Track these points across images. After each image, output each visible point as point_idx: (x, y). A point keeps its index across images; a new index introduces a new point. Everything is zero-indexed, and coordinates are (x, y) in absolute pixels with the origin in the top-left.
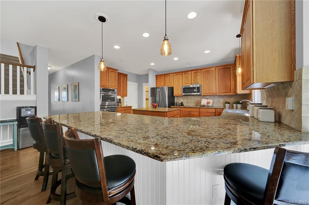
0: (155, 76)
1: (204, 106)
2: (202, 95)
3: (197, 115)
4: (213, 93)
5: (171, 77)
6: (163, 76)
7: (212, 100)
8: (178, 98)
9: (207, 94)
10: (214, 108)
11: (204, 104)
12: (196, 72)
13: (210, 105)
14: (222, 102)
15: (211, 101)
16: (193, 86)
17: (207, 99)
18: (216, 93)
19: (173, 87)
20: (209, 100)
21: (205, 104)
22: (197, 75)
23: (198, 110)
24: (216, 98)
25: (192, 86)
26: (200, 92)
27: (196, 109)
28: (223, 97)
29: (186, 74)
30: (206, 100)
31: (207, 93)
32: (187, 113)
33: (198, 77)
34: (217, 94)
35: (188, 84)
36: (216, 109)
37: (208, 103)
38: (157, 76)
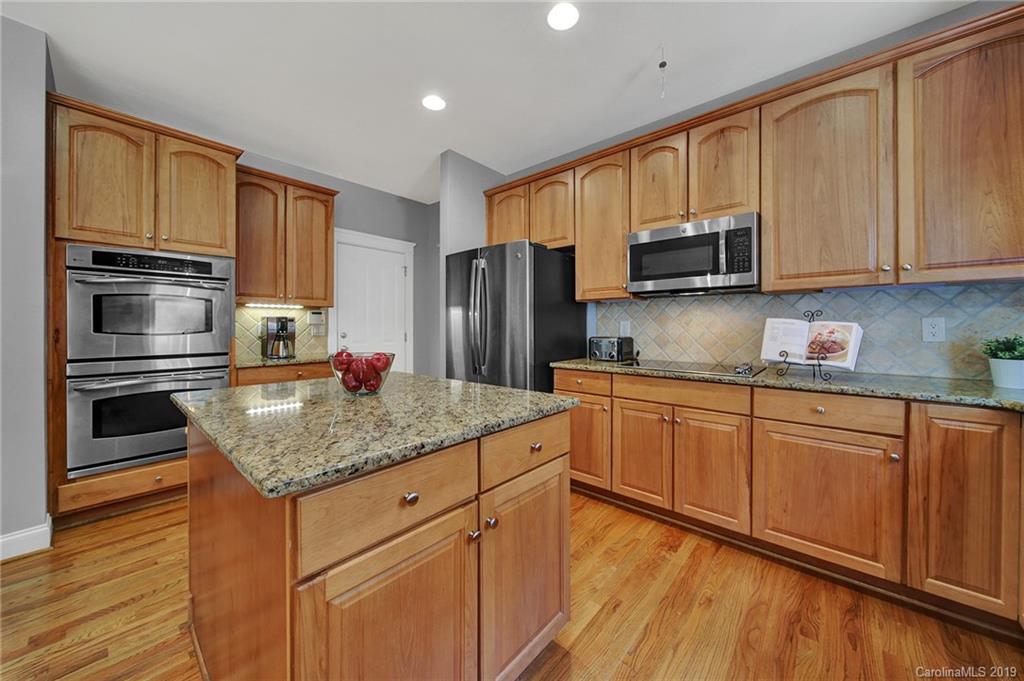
0: (484, 198)
1: (781, 369)
2: (765, 288)
3: (729, 435)
4: (867, 271)
5: (560, 189)
6: (520, 190)
7: (855, 325)
8: (603, 311)
9: (806, 283)
10: (898, 398)
11: (784, 354)
12: (722, 131)
13: (848, 362)
14: (941, 337)
15: (850, 334)
16: (696, 227)
17: (811, 317)
18: (897, 268)
19: (572, 249)
20: (833, 325)
21: (798, 353)
22: (729, 150)
23: (739, 401)
24: (881, 310)
25: (689, 230)
26: (749, 269)
27: (723, 391)
28: (950, 302)
29: (651, 159)
30: (803, 325)
31: (811, 275)
32: (656, 417)
33: (737, 161)
34: (903, 280)
35: (665, 218)
36: (908, 402)
37: (822, 349)
38: (490, 196)
